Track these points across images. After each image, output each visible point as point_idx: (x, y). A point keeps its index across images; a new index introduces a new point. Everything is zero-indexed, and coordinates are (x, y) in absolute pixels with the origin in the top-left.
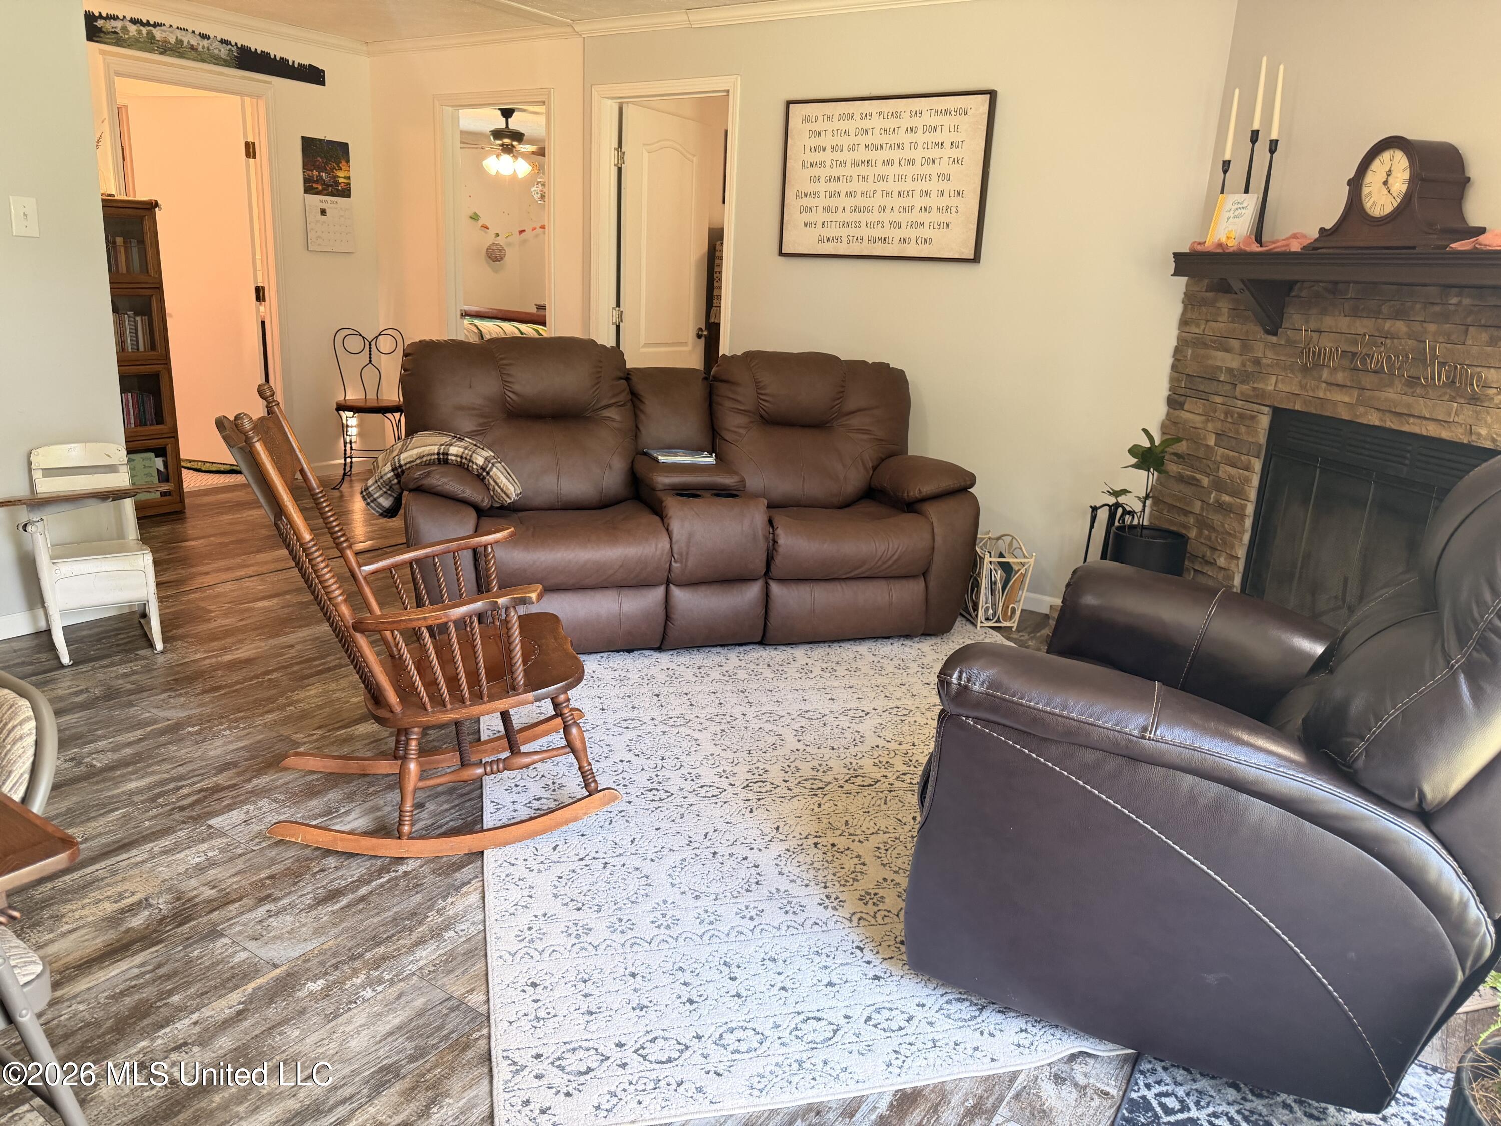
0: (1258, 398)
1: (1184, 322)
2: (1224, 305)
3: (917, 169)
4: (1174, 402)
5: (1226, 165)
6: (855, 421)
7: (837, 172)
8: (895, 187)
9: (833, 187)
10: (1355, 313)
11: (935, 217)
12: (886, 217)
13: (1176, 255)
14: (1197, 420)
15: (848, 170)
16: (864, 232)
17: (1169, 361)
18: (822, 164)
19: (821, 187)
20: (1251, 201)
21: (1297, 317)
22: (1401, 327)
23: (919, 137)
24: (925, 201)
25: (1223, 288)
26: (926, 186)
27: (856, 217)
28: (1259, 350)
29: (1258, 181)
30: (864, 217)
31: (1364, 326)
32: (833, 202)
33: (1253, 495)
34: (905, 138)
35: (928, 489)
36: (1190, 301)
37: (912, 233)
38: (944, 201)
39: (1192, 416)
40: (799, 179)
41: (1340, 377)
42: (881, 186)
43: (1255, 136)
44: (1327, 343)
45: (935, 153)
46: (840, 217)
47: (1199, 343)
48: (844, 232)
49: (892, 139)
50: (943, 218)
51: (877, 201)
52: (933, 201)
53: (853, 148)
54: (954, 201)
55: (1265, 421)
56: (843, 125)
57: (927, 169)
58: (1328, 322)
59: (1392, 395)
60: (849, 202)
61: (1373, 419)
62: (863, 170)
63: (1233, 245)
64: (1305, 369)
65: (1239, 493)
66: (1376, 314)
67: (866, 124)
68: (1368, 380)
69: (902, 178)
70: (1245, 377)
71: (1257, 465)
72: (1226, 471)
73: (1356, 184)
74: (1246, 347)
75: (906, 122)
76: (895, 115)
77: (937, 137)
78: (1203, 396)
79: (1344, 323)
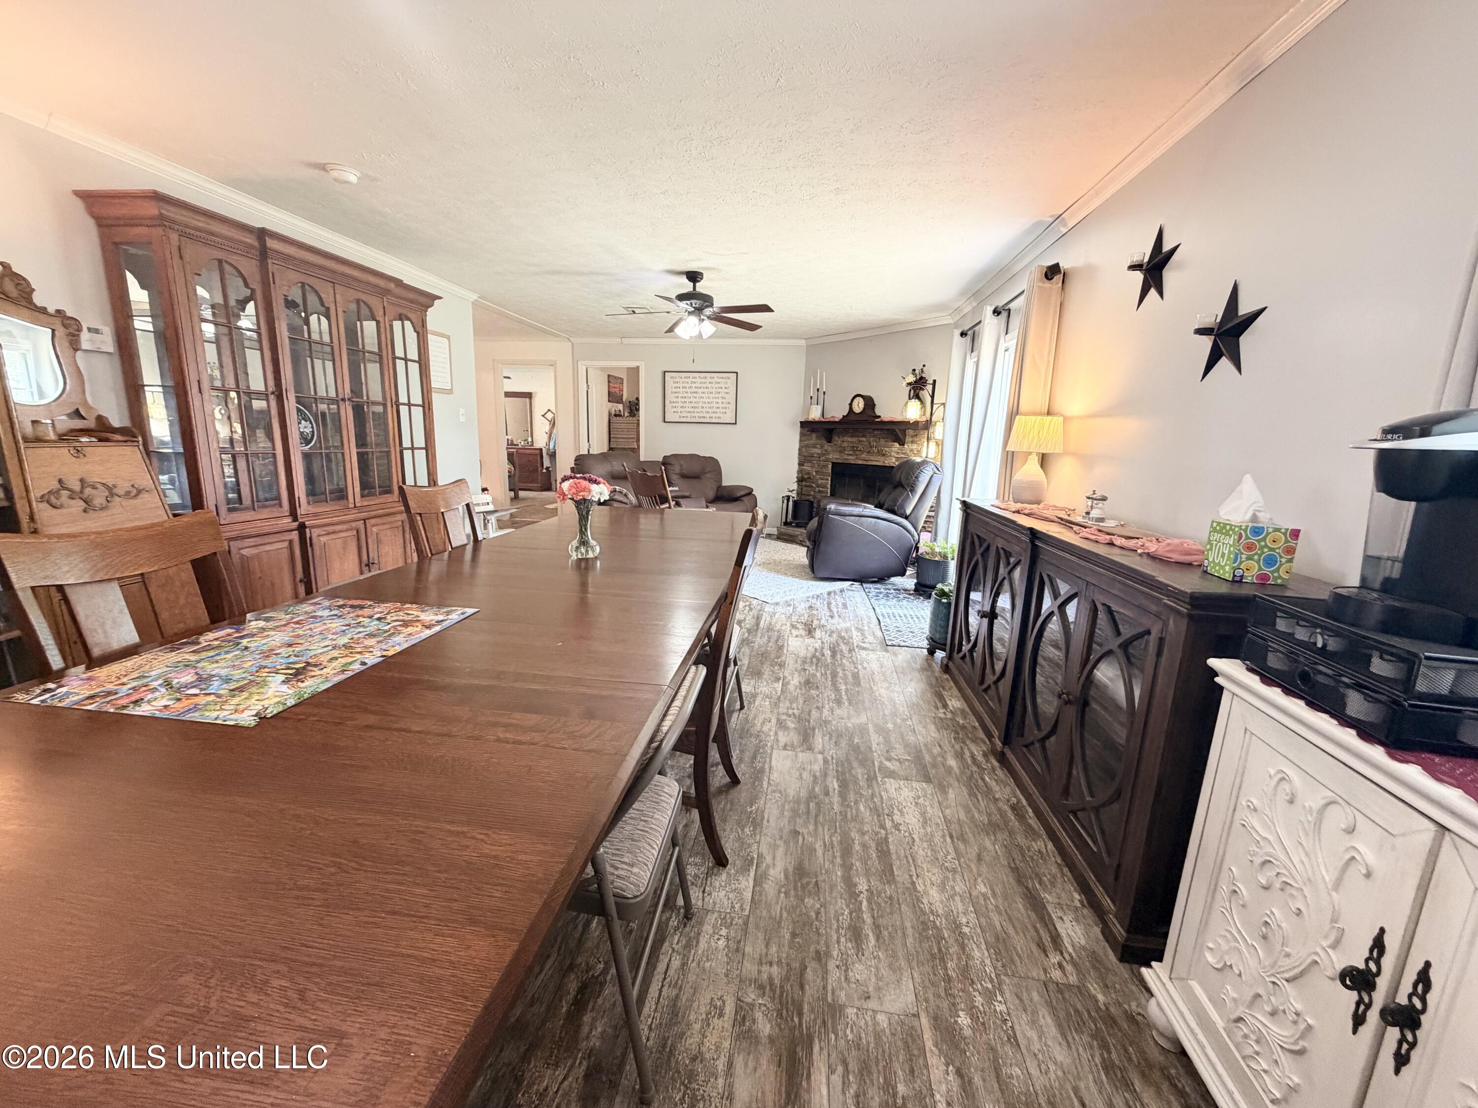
0: (827, 460)
1: (801, 441)
2: (814, 435)
3: (714, 395)
4: (801, 464)
5: (811, 398)
6: (708, 475)
7: (685, 395)
8: (707, 400)
9: (683, 400)
10: (852, 436)
11: (721, 410)
12: (704, 410)
13: (801, 422)
14: (809, 469)
15: (689, 395)
16: (696, 415)
17: (797, 452)
18: (679, 392)
19: (679, 400)
20: (820, 408)
21: (836, 438)
22: (864, 439)
23: (714, 385)
24: (717, 405)
25: (813, 431)
26: (717, 400)
27: (693, 410)
28: (826, 447)
29: (821, 401)
30: (696, 410)
31: (854, 439)
32: (684, 405)
33: (829, 486)
34: (709, 385)
35: (742, 493)
36: (802, 435)
37: (714, 415)
38: (724, 405)
39: (807, 467)
40: (670, 397)
41: (850, 453)
42: (701, 400)
43: (818, 390)
44: (845, 444)
45: (720, 390)
46: (687, 410)
47: (807, 446)
48: (689, 415)
49: (705, 385)
50: (724, 410)
51: (700, 405)
52: (720, 405)
53: (691, 387)
54: (727, 406)
55: (830, 466)
56: (686, 380)
57: (717, 396)
58: (845, 438)
59: (864, 456)
60: (690, 405)
61: (860, 462)
62: (695, 395)
63: (817, 419)
64: (840, 452)
65: (825, 487)
66: (858, 436)
67: (694, 380)
68: (857, 453)
69: (709, 397)
70: (823, 455)
71: (829, 478)
72: (820, 482)
73: (851, 405)
74: (822, 446)
75: (709, 380)
76: (705, 378)
77: (720, 385)
78: (810, 461)
79: (850, 439)
